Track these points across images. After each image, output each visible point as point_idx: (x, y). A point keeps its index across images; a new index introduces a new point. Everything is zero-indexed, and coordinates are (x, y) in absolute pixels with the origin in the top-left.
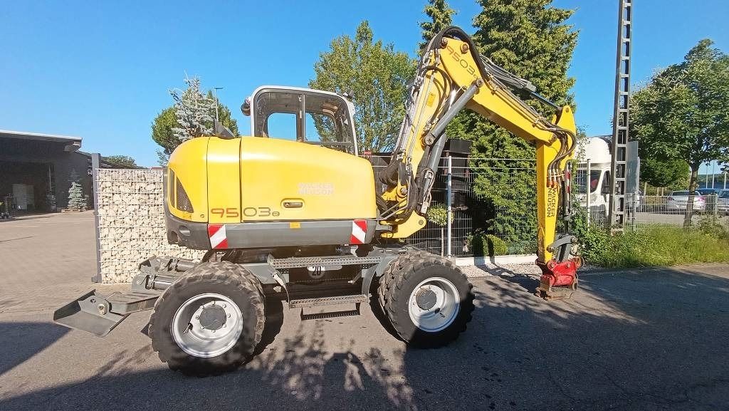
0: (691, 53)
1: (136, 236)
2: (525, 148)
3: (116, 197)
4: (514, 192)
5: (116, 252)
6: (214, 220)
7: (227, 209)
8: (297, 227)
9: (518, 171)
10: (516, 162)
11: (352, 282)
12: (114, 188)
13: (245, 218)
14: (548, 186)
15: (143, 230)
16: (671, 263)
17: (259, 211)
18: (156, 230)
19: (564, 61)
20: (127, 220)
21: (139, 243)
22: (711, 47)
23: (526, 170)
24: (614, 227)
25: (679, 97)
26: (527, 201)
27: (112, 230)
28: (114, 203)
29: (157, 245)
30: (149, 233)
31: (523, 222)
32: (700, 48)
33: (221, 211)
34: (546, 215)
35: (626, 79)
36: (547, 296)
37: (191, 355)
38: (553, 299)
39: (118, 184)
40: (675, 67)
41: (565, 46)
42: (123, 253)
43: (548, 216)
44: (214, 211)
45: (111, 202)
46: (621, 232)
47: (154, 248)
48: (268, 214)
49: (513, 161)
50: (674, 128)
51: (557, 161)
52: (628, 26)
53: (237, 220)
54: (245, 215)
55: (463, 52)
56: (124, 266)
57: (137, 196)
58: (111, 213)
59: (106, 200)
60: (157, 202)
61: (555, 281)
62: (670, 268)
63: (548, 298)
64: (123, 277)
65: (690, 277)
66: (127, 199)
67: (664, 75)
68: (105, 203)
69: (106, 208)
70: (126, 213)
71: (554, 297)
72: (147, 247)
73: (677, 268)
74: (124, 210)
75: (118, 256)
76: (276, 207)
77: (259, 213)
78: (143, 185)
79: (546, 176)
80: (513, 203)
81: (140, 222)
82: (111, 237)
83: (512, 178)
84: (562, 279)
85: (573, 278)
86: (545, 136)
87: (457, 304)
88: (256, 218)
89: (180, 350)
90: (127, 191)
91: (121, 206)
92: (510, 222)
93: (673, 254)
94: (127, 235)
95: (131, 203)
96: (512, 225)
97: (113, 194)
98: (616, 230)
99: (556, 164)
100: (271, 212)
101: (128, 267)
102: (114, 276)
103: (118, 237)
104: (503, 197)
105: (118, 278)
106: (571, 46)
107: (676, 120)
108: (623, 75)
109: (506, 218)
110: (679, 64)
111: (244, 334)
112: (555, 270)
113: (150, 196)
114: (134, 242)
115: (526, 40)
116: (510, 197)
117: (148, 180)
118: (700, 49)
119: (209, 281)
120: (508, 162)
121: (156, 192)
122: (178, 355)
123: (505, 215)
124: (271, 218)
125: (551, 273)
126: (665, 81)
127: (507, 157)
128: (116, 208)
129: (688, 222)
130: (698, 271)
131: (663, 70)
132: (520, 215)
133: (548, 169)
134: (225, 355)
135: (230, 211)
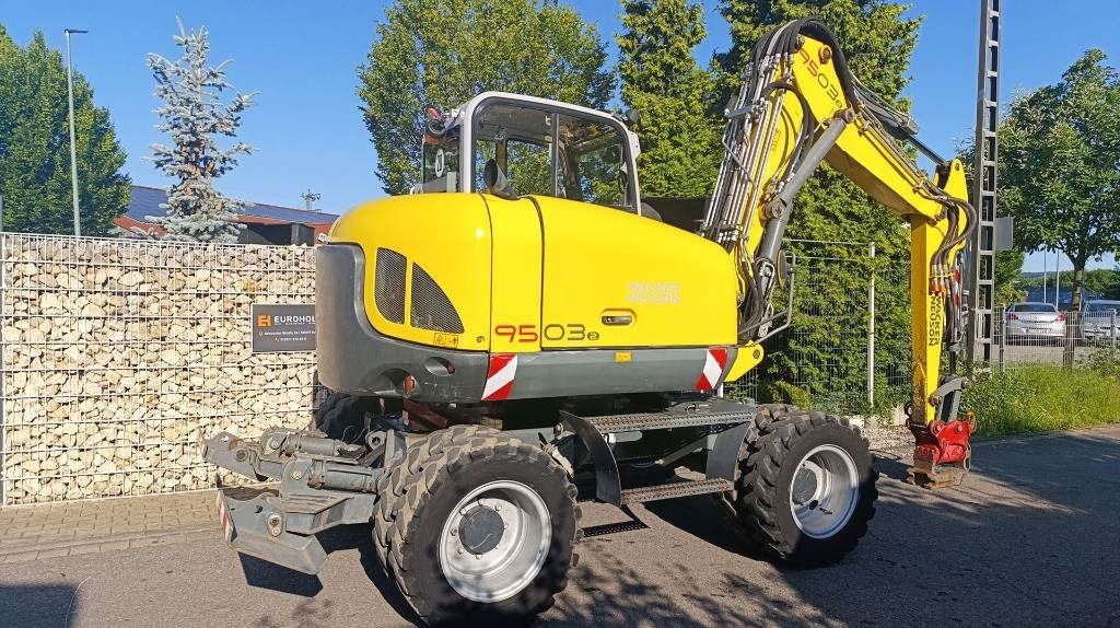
0: (1074, 70)
1: (94, 390)
2: (838, 222)
3: (48, 301)
4: (822, 302)
5: (43, 429)
6: (500, 346)
7: (521, 327)
8: (625, 359)
9: (827, 263)
10: (822, 246)
11: (661, 462)
12: (44, 278)
13: (547, 344)
14: (931, 294)
15: (111, 376)
16: (1065, 426)
17: (568, 330)
18: (142, 376)
19: (896, 68)
20: (72, 352)
21: (101, 405)
22: (1103, 64)
23: (840, 262)
24: (977, 365)
25: (1063, 146)
26: (842, 318)
27: (35, 376)
28: (40, 313)
29: (144, 409)
30: (126, 382)
31: (836, 357)
32: (1087, 64)
33: (511, 330)
34: (929, 342)
35: (993, 110)
36: (929, 480)
37: (466, 600)
38: (938, 486)
39: (56, 270)
40: (1048, 91)
41: (899, 42)
42: (59, 431)
43: (931, 344)
44: (500, 330)
45: (34, 310)
46: (987, 374)
47: (137, 416)
48: (580, 335)
49: (817, 245)
50: (1055, 196)
51: (944, 253)
52: (995, 20)
53: (534, 347)
54: (548, 338)
55: (823, 61)
56: (63, 460)
57: (101, 299)
58: (35, 336)
59: (22, 306)
60: (146, 313)
61: (941, 454)
62: (1068, 433)
63: (930, 485)
64: (58, 487)
65: (1102, 445)
66: (75, 305)
67: (1032, 102)
68: (18, 314)
69: (22, 324)
70: (71, 338)
71: (940, 483)
72: (121, 415)
73: (1076, 433)
74: (67, 330)
75: (47, 439)
76: (593, 324)
77: (568, 335)
78: (115, 273)
79: (928, 277)
80: (819, 321)
81: (103, 359)
82: (30, 391)
83: (816, 276)
84: (950, 451)
85: (964, 450)
86: (930, 208)
87: (854, 489)
88: (564, 343)
89: (449, 590)
90: (76, 286)
91: (58, 321)
92: (811, 357)
93: (1066, 409)
94: (73, 387)
95: (85, 313)
96: (817, 363)
97: (41, 292)
98: (980, 371)
99: (942, 256)
100: (586, 333)
101: (71, 463)
102: (35, 485)
103: (49, 392)
104: (802, 310)
105: (46, 491)
106: (907, 43)
107: (1058, 183)
108: (988, 102)
109: (805, 350)
110: (1054, 86)
111: (554, 552)
112: (941, 436)
113: (131, 298)
114: (87, 405)
115: (842, 25)
116: (815, 311)
117: (125, 263)
118: (1085, 67)
119: (504, 457)
120: (809, 246)
121: (144, 289)
122: (447, 600)
123: (805, 344)
124: (585, 343)
125: (935, 442)
126: (1036, 114)
127: (810, 237)
128: (46, 325)
129: (1068, 358)
130: (1106, 436)
131: (1030, 94)
132: (830, 344)
133: (932, 264)
134: (522, 596)
135: (524, 330)
